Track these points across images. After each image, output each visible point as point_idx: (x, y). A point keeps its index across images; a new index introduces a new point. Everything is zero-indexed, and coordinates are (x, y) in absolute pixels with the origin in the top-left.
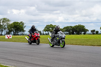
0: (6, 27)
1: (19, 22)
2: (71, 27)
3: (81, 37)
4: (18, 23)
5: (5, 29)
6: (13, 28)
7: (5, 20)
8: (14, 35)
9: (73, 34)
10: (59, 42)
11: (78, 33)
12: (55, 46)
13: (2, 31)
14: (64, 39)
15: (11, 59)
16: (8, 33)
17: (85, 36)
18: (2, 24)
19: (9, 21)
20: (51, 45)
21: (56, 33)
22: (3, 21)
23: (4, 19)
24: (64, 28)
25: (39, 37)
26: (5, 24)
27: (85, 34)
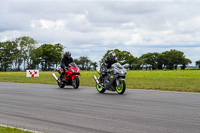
0: (28, 54)
1: (53, 44)
2: (156, 54)
3: (176, 73)
4: (51, 46)
5: (25, 58)
6: (42, 56)
7: (25, 41)
8: (44, 69)
9: (160, 68)
10: (114, 84)
11: (171, 67)
12: (107, 91)
13: (20, 62)
14: (124, 77)
15: (39, 117)
16: (32, 67)
17: (183, 72)
18: (19, 48)
19: (33, 42)
20: (100, 89)
21: (109, 67)
22: (22, 43)
23: (24, 38)
24: (143, 57)
25: (78, 74)
26: (26, 48)
27: (183, 68)
